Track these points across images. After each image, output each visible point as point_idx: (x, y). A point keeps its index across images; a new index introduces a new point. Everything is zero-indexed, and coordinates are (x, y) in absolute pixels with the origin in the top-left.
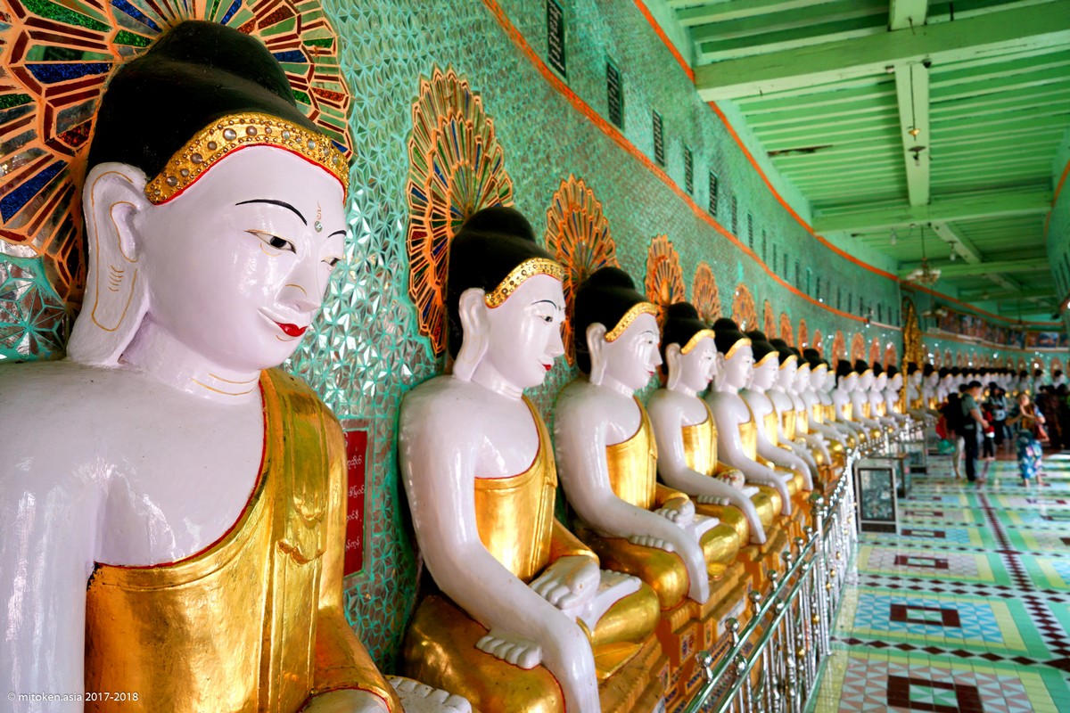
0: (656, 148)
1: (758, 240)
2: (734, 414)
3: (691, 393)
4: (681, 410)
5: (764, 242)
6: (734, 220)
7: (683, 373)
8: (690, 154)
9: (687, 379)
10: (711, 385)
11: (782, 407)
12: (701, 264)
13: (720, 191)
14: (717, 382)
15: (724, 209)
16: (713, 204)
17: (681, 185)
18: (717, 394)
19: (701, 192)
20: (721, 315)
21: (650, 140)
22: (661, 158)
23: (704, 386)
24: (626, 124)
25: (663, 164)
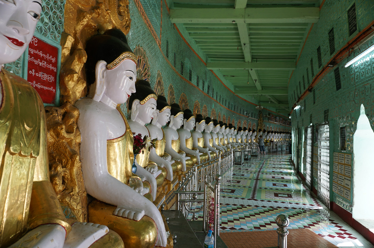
0: (197, 83)
1: (218, 98)
2: (208, 137)
3: (200, 132)
4: (198, 135)
5: (220, 98)
6: (213, 94)
7: (199, 128)
8: (204, 82)
9: (199, 129)
10: (204, 130)
11: (220, 137)
12: (205, 105)
13: (210, 88)
14: (205, 130)
15: (211, 92)
16: (208, 92)
17: (202, 89)
18: (205, 133)
19: (206, 89)
20: (208, 116)
21: (196, 82)
22: (198, 85)
23: (203, 131)
24: (192, 80)
25: (198, 86)
